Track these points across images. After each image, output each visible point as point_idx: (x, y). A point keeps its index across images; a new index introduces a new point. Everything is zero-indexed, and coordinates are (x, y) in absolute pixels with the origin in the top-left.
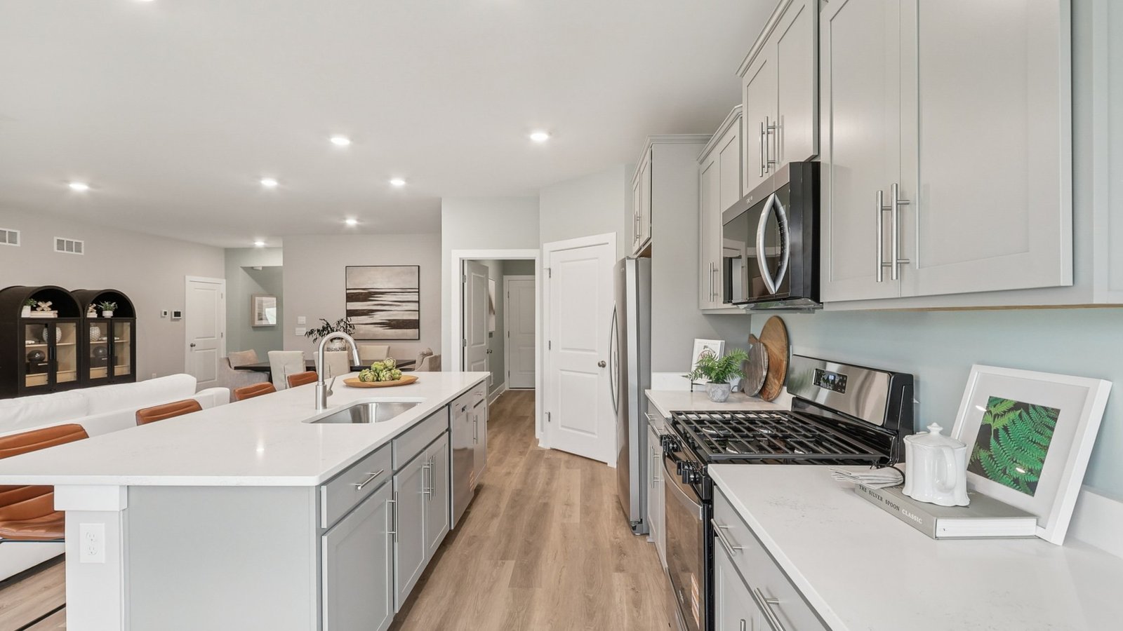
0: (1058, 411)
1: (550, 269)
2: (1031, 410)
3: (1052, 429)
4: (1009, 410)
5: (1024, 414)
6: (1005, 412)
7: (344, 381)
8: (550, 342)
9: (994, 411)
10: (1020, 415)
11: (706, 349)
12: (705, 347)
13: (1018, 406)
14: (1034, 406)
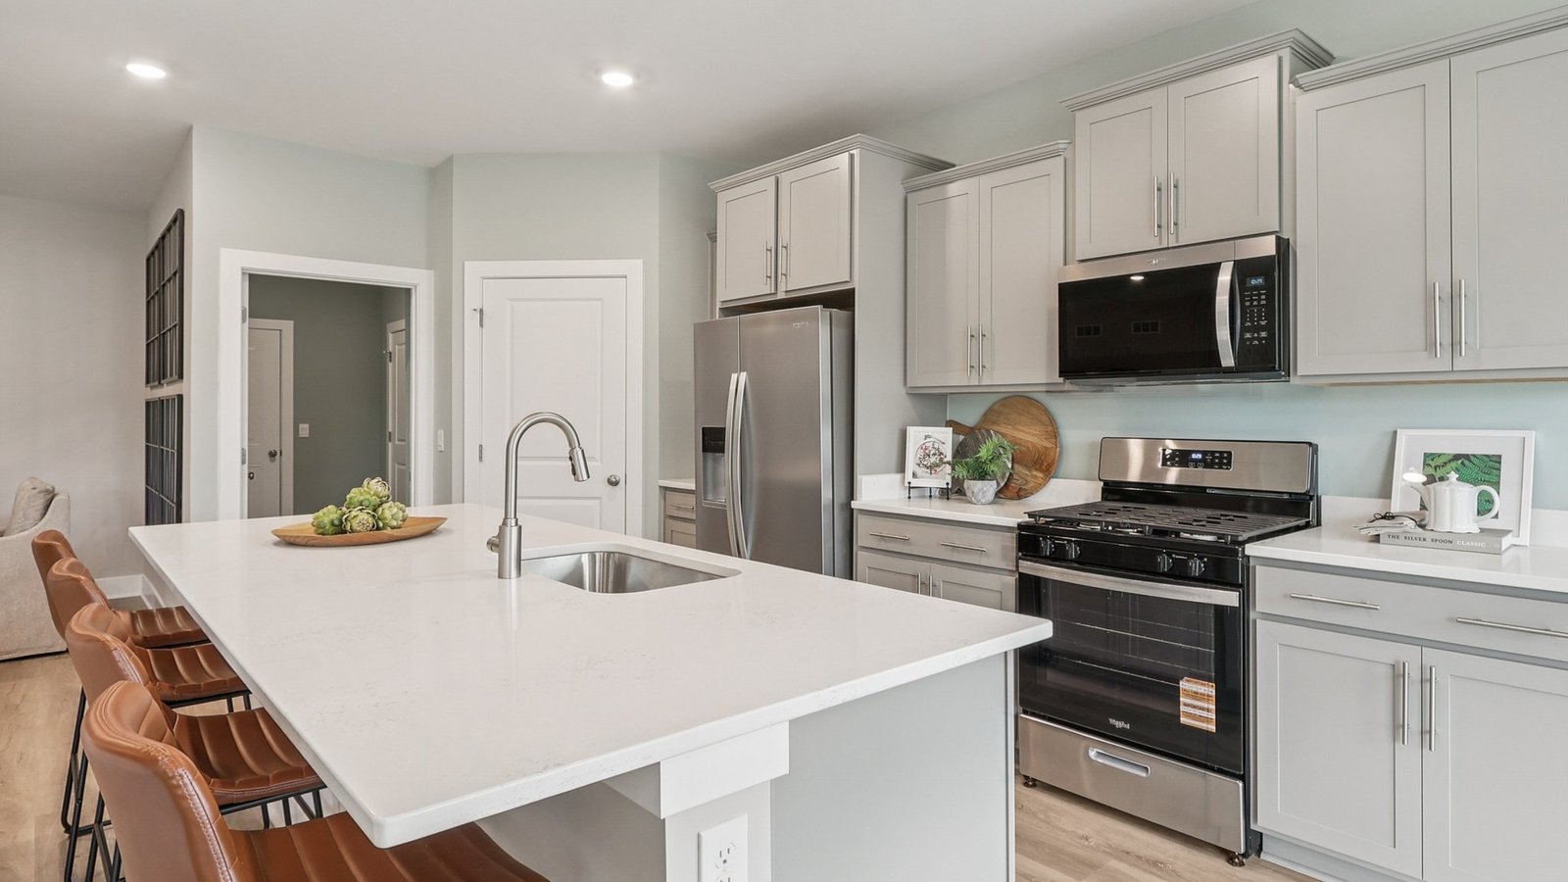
0: (1500, 456)
1: (481, 310)
2: (1472, 458)
3: (1499, 470)
4: (1450, 461)
5: (1466, 462)
6: (1445, 463)
7: (275, 532)
8: (481, 446)
9: (1433, 464)
10: (1462, 463)
11: (928, 440)
12: (926, 437)
13: (1457, 457)
14: (1474, 456)
